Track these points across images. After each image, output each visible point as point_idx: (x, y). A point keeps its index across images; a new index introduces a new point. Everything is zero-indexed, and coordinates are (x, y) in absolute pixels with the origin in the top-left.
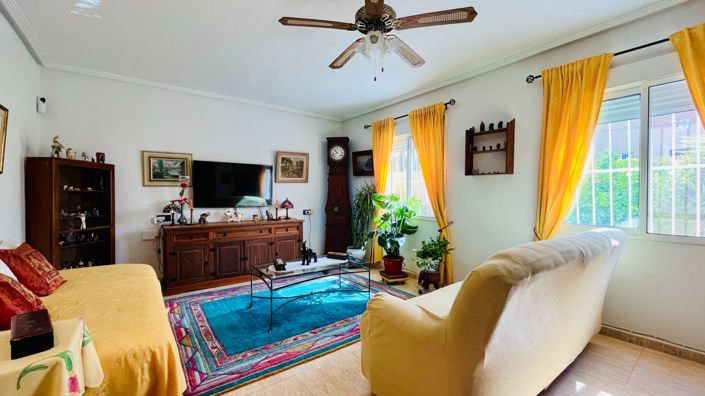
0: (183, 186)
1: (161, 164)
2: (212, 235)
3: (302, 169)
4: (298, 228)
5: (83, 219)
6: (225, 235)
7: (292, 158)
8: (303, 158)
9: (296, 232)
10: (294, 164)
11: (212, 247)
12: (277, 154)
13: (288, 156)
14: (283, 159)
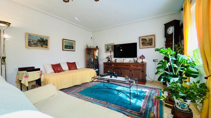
0: (111, 52)
1: (108, 47)
2: (113, 65)
3: (152, 42)
4: (142, 66)
5: (92, 59)
6: (116, 66)
7: (146, 38)
8: (153, 37)
9: (141, 68)
10: (148, 40)
11: (113, 68)
12: (140, 38)
13: (144, 38)
14: (142, 39)
